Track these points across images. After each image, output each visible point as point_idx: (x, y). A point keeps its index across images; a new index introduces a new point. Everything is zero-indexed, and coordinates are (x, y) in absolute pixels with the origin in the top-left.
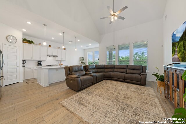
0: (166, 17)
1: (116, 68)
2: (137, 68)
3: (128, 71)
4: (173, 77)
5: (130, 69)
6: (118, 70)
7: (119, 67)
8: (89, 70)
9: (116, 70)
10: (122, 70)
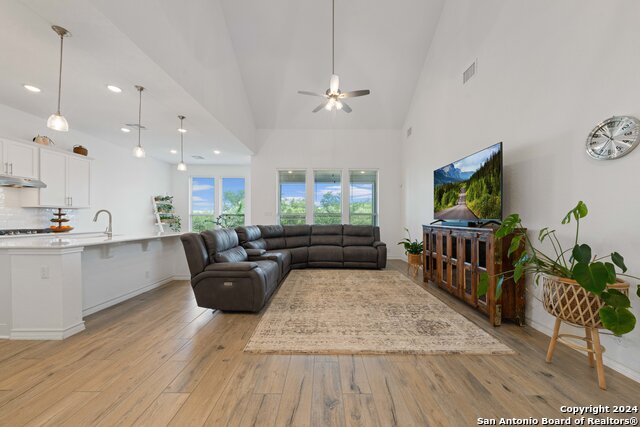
0: (410, 132)
1: (315, 235)
2: (364, 232)
3: (347, 240)
4: (445, 245)
5: (349, 235)
6: (323, 239)
7: (323, 231)
8: (251, 243)
9: (315, 239)
10: (333, 239)
